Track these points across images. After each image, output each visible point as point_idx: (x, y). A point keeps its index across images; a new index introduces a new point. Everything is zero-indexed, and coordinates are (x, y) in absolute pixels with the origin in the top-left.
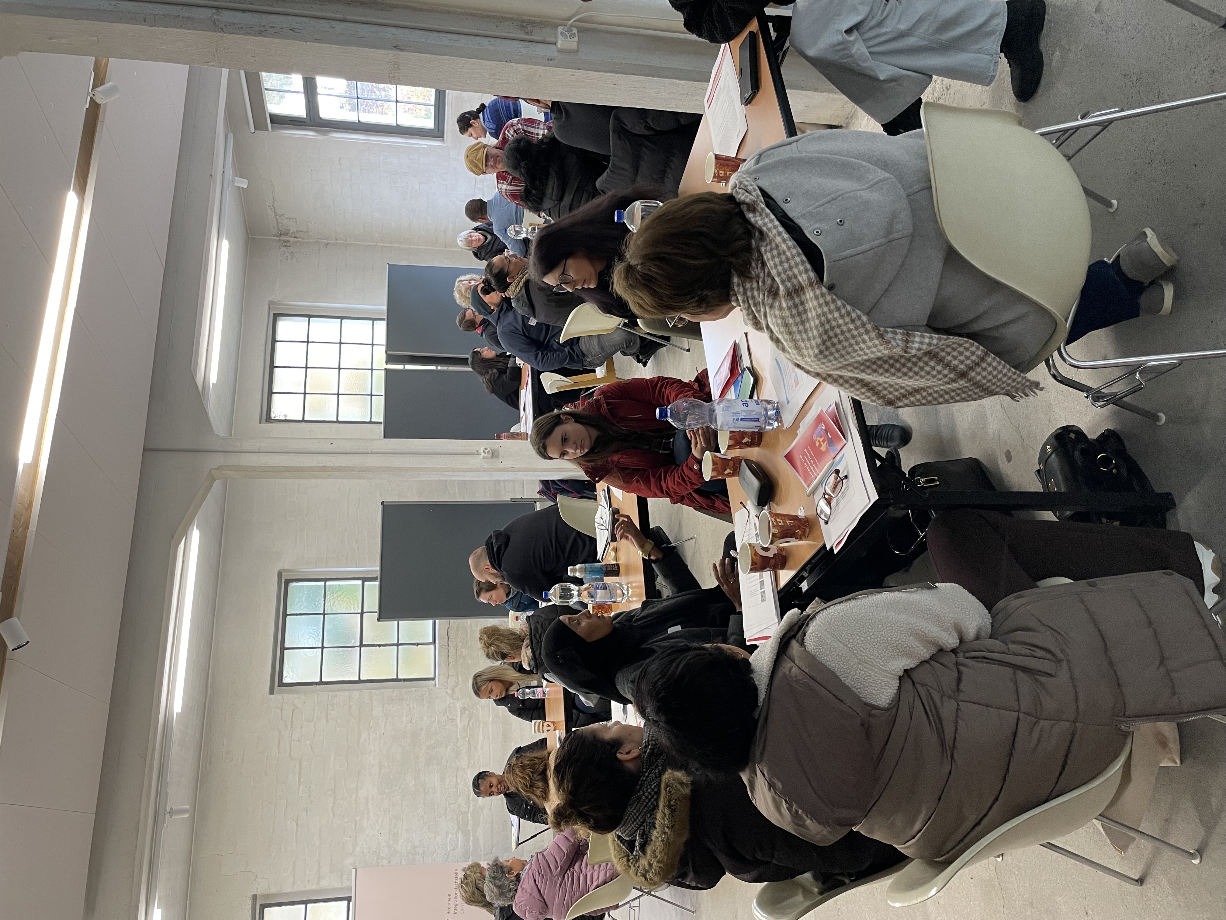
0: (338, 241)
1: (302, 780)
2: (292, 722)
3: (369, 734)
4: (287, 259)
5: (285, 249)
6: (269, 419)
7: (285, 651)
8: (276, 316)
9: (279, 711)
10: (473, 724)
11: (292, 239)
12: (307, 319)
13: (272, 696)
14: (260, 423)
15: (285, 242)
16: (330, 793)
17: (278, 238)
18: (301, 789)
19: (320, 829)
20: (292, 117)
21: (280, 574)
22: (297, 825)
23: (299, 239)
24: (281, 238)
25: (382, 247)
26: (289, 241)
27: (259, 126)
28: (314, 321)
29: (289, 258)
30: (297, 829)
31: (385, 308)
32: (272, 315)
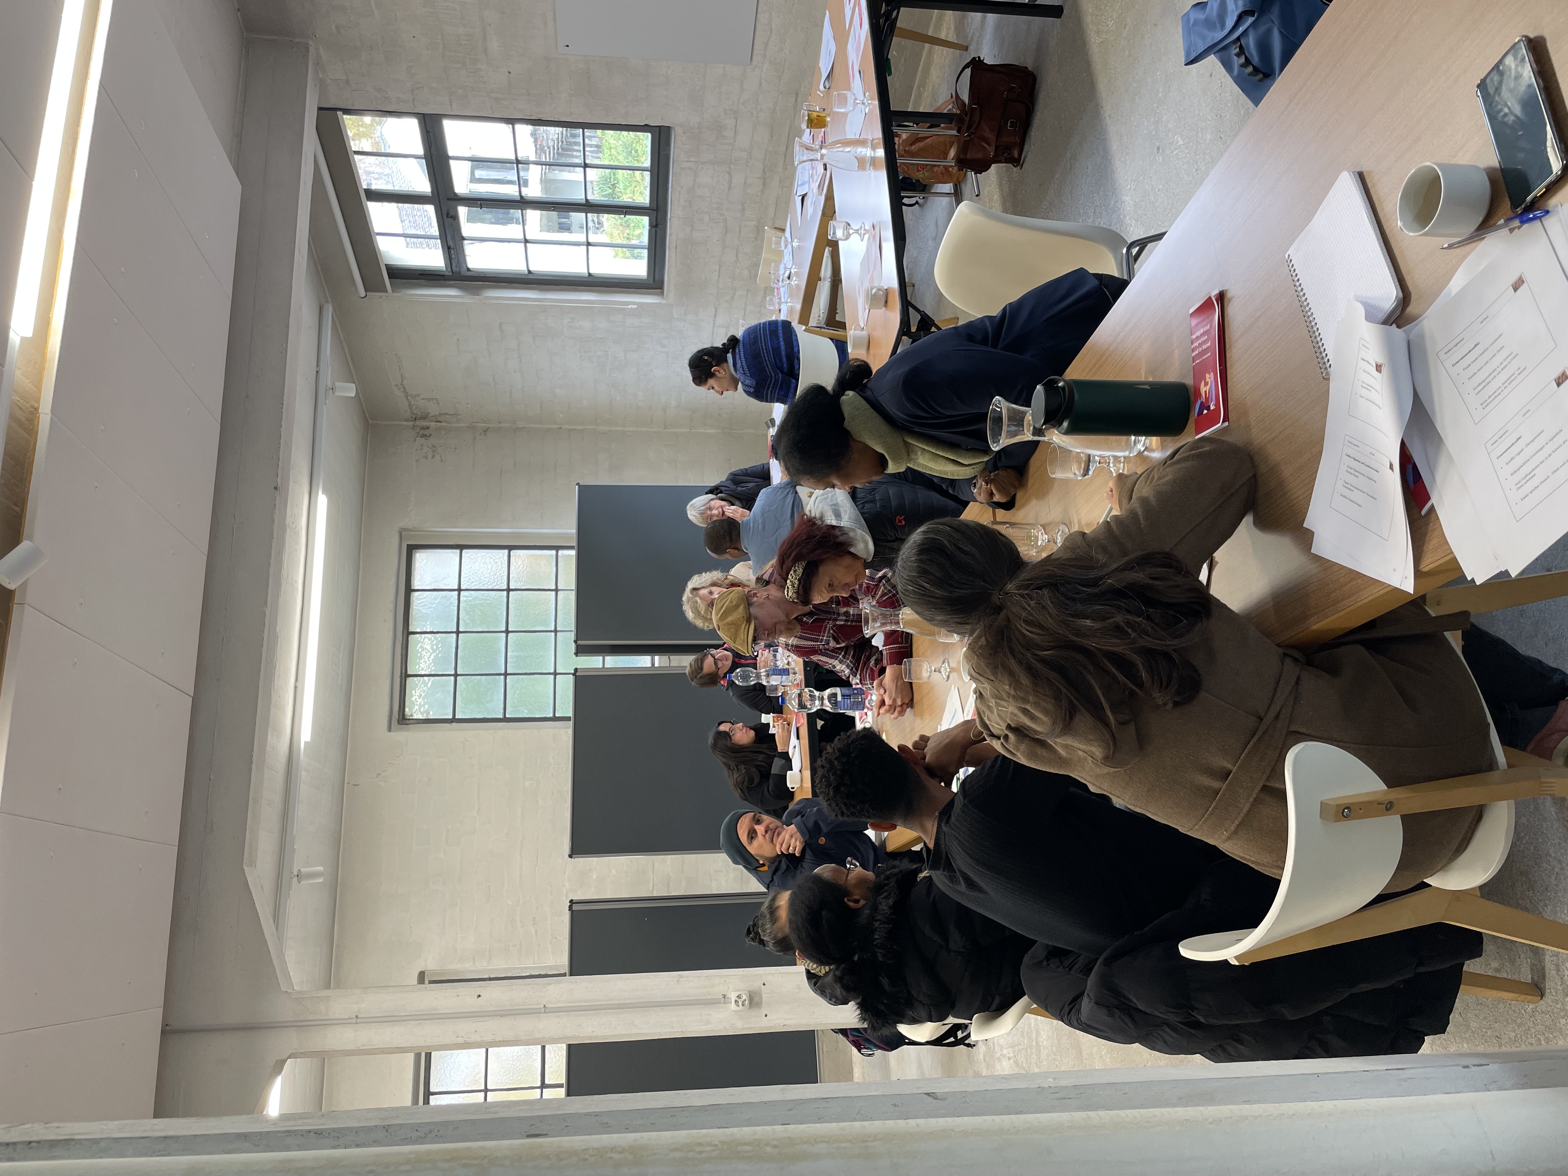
0: (502, 425)
4: (426, 457)
5: (422, 440)
6: (402, 719)
7: (431, 1097)
8: (412, 549)
11: (433, 424)
12: (458, 551)
14: (390, 730)
15: (423, 428)
17: (412, 423)
20: (425, 270)
23: (444, 424)
24: (418, 423)
25: (570, 430)
26: (428, 428)
27: (372, 285)
28: (466, 553)
29: (430, 455)
31: (574, 531)
32: (405, 547)
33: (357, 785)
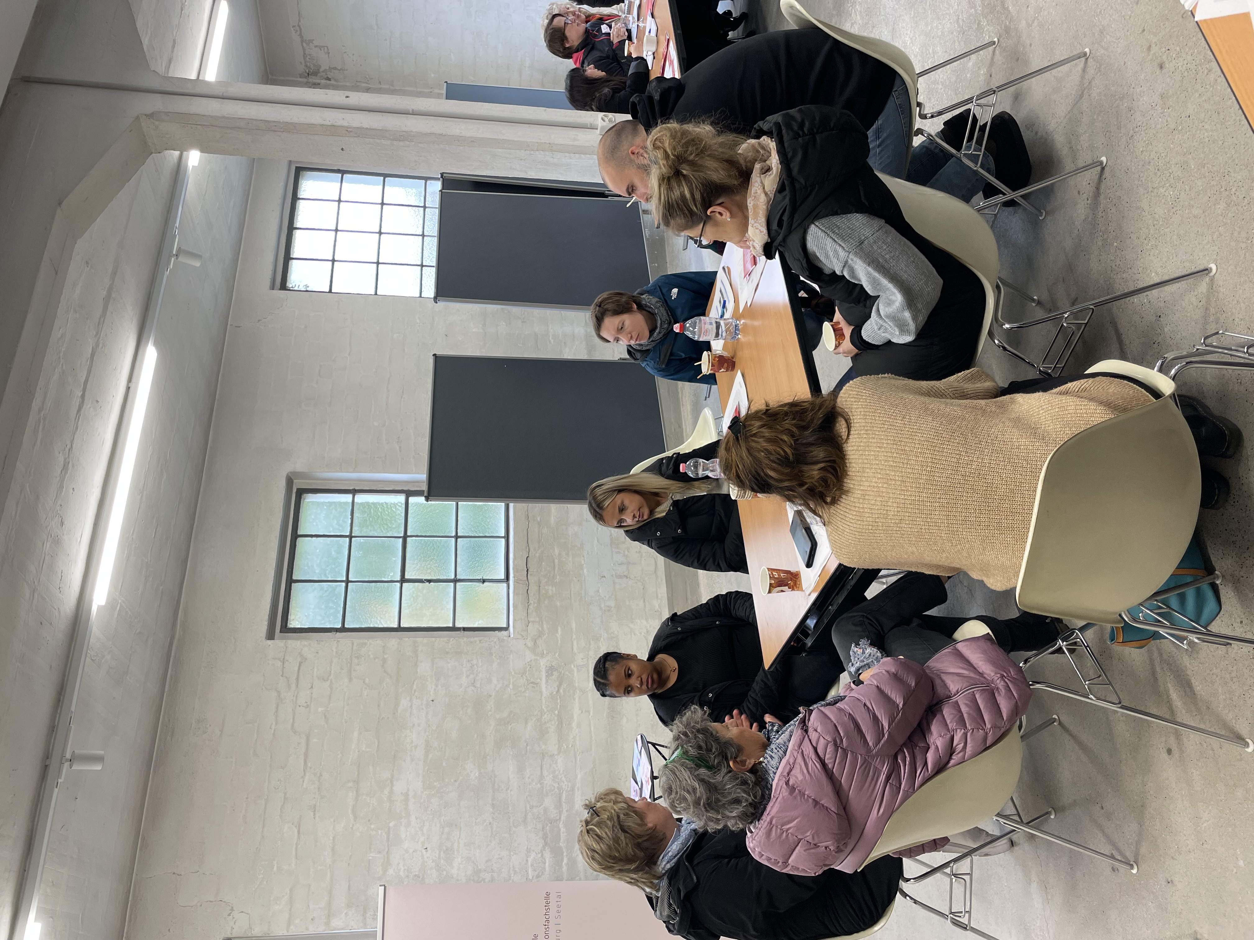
0: (383, 86)
1: (309, 765)
2: (297, 679)
3: (411, 700)
6: (283, 289)
7: (294, 585)
8: (299, 171)
9: (279, 664)
10: (564, 691)
11: (323, 82)
12: (340, 175)
13: (270, 642)
14: (273, 288)
16: (350, 784)
18: (307, 777)
19: (334, 838)
21: (290, 482)
22: (299, 832)
23: (332, 82)
28: (348, 178)
30: (299, 838)
32: (293, 169)
33: (239, 327)
